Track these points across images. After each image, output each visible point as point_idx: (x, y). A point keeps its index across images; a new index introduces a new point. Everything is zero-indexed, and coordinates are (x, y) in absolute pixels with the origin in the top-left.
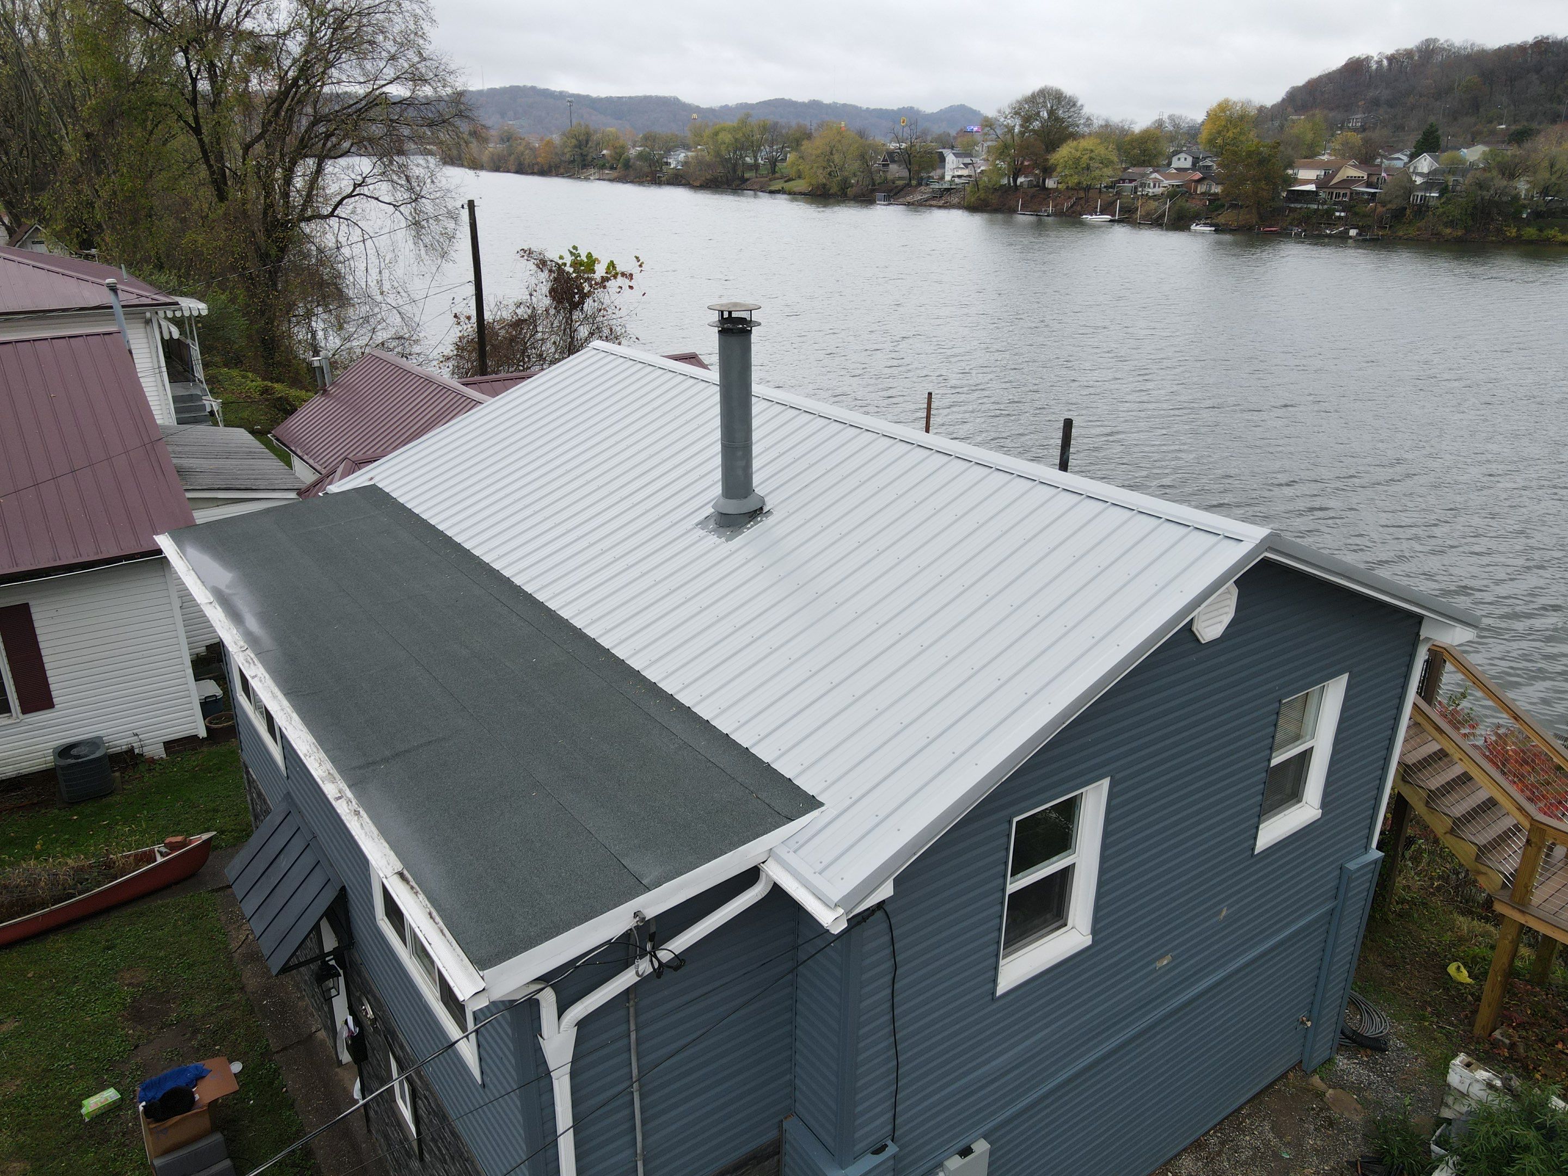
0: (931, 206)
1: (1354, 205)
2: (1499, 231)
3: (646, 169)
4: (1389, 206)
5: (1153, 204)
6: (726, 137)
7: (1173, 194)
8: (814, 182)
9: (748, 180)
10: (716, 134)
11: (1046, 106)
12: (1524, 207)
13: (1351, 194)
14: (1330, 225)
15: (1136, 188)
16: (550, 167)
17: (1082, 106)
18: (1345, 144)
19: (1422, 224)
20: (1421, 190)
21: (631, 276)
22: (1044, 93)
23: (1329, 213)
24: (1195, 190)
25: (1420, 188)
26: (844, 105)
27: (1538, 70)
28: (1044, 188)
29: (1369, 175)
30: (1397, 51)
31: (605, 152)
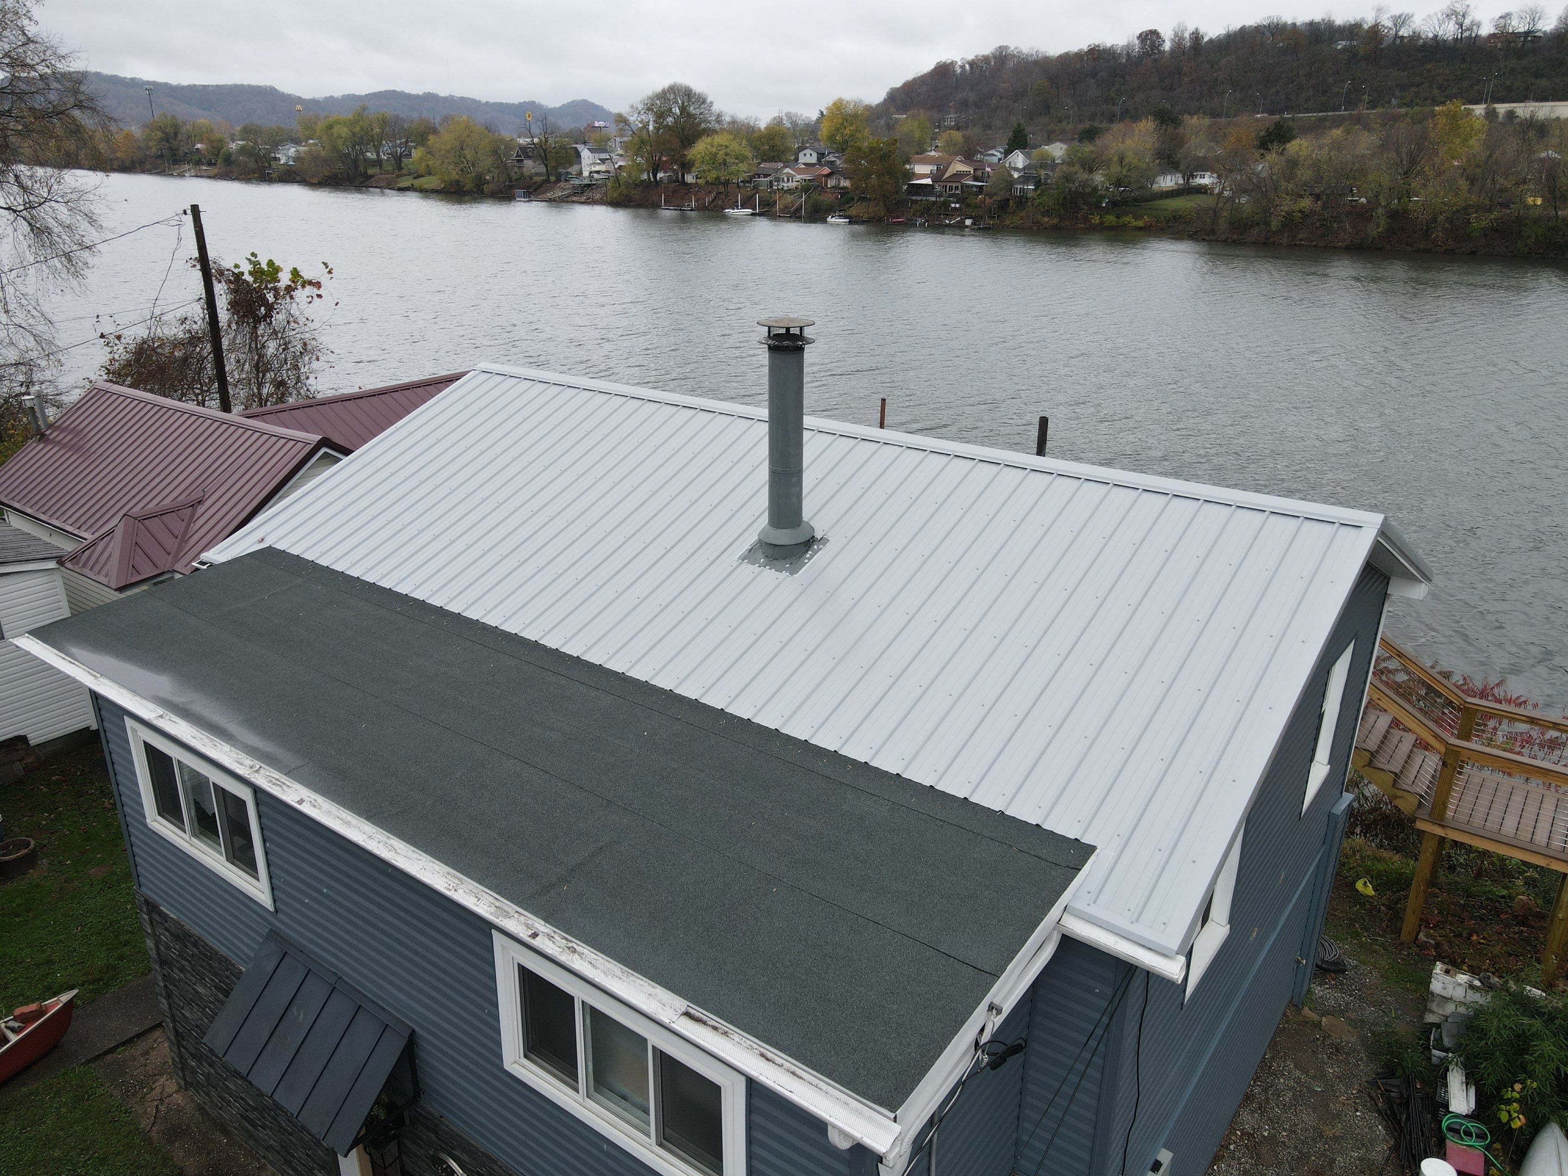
0: (573, 202)
1: (966, 195)
2: (1086, 219)
3: (252, 165)
4: (995, 198)
5: (789, 198)
6: (344, 131)
7: (807, 188)
8: (446, 178)
9: (371, 176)
10: (330, 127)
11: (677, 103)
12: (1103, 197)
13: (962, 187)
14: (947, 216)
15: (771, 182)
16: (133, 162)
17: (712, 103)
18: (949, 143)
19: (1023, 214)
20: (1020, 183)
21: (318, 285)
22: (673, 89)
23: (946, 205)
24: (826, 184)
25: (1018, 181)
26: (462, 99)
27: (1094, 76)
28: (684, 183)
29: (975, 170)
30: (976, 56)
31: (199, 146)
